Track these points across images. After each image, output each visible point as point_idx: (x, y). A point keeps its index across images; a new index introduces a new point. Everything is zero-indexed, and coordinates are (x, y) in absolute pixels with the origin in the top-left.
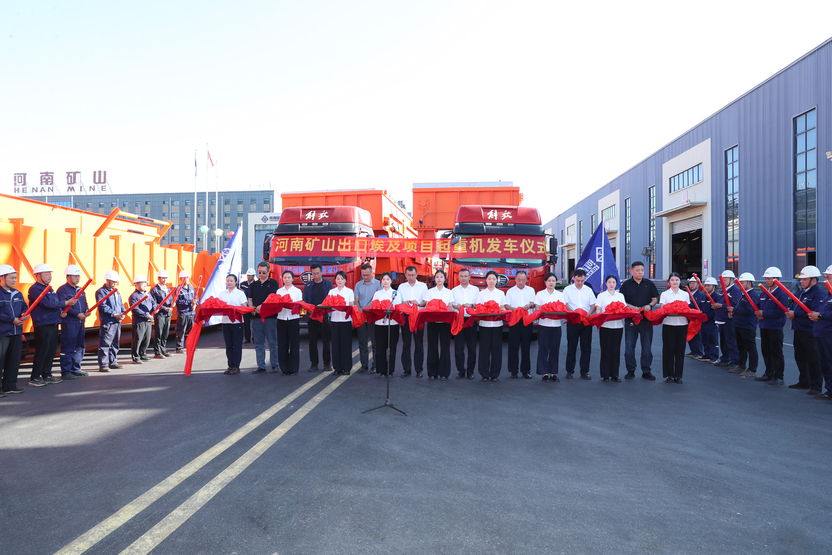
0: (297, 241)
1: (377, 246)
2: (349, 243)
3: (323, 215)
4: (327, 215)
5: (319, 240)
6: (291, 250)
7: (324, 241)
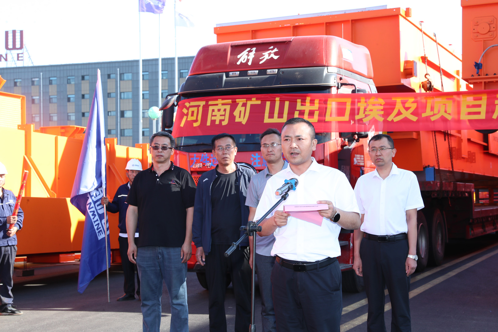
0: (220, 106)
1: (371, 110)
2: (316, 106)
3: (269, 54)
4: (276, 54)
5: (259, 102)
6: (209, 124)
7: (268, 104)
